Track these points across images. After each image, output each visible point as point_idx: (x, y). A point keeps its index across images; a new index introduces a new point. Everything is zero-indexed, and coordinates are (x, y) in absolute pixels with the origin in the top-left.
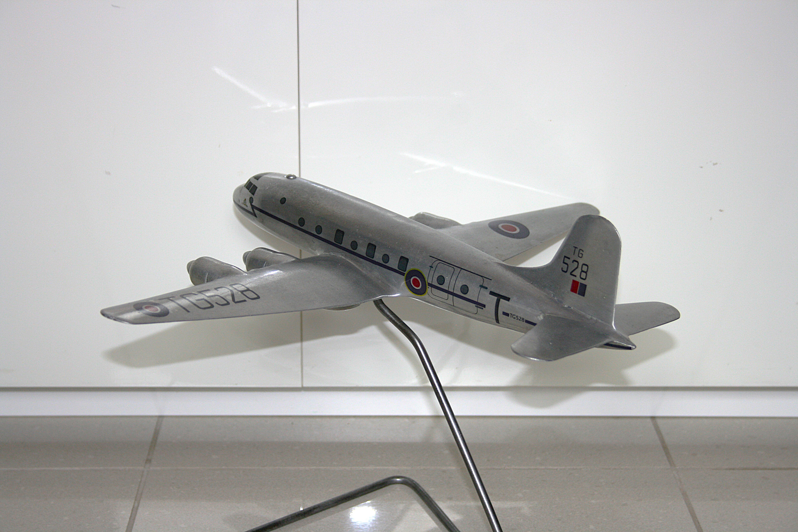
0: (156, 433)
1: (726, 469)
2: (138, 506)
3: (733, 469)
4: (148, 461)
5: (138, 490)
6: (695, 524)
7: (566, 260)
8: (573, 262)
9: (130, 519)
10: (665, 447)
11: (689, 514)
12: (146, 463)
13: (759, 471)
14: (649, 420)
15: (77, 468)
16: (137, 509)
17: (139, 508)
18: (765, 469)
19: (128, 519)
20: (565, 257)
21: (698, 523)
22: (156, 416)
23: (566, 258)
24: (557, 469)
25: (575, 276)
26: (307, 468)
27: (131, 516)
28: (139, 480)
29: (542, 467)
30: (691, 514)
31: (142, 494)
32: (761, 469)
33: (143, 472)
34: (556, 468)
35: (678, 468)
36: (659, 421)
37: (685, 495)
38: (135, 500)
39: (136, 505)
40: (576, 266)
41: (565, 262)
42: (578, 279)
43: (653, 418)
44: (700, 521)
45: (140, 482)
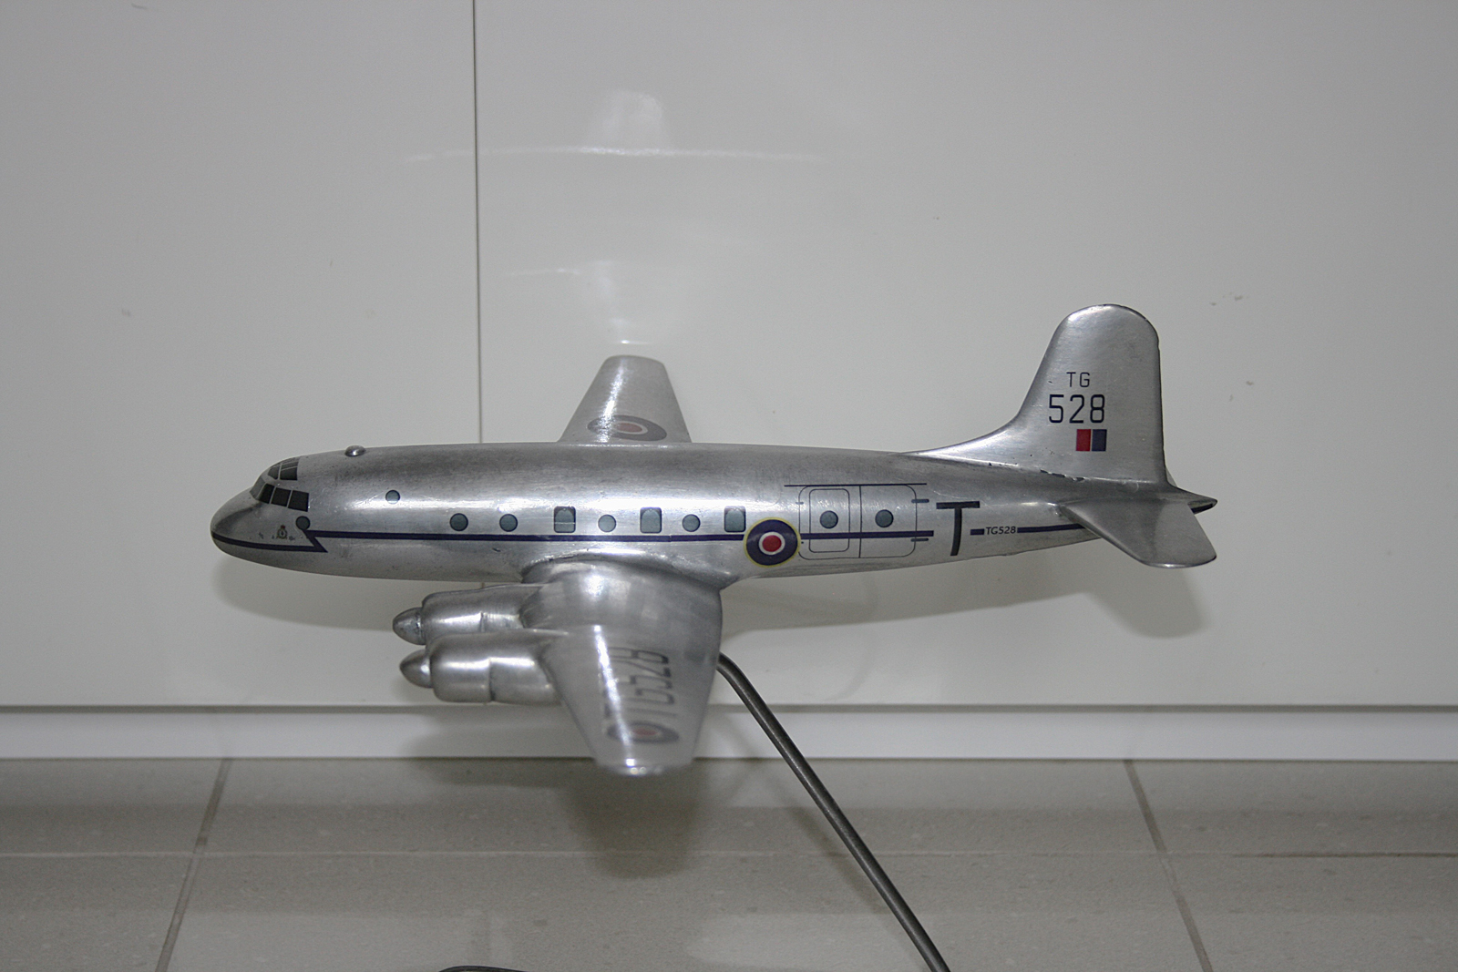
0: (218, 789)
1: (1259, 856)
2: (180, 923)
3: (1272, 856)
4: (202, 841)
5: (181, 895)
6: (1199, 956)
7: (1056, 401)
8: (1071, 400)
9: (164, 947)
10: (1148, 816)
11: (1189, 937)
12: (197, 844)
13: (1319, 859)
14: (1121, 766)
15: (69, 855)
16: (178, 929)
17: (182, 927)
18: (1329, 855)
19: (161, 949)
20: (1052, 396)
21: (1205, 954)
22: (218, 759)
23: (1053, 399)
24: (950, 856)
25: (1082, 422)
26: (493, 854)
27: (166, 943)
28: (184, 876)
29: (924, 852)
30: (1192, 939)
31: (187, 901)
32: (1322, 856)
33: (191, 861)
34: (947, 853)
35: (1171, 853)
36: (1138, 768)
37: (1181, 902)
38: (175, 912)
39: (177, 921)
40: (1080, 404)
41: (1053, 404)
42: (1088, 425)
43: (1128, 762)
44: (1207, 950)
45: (186, 880)
